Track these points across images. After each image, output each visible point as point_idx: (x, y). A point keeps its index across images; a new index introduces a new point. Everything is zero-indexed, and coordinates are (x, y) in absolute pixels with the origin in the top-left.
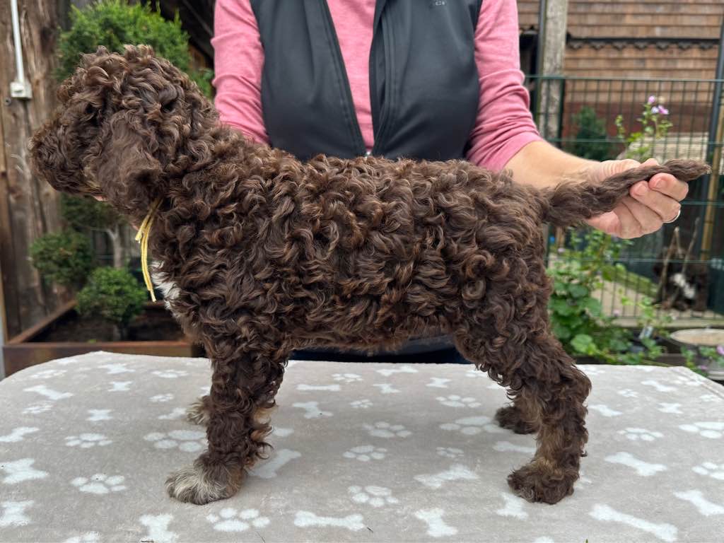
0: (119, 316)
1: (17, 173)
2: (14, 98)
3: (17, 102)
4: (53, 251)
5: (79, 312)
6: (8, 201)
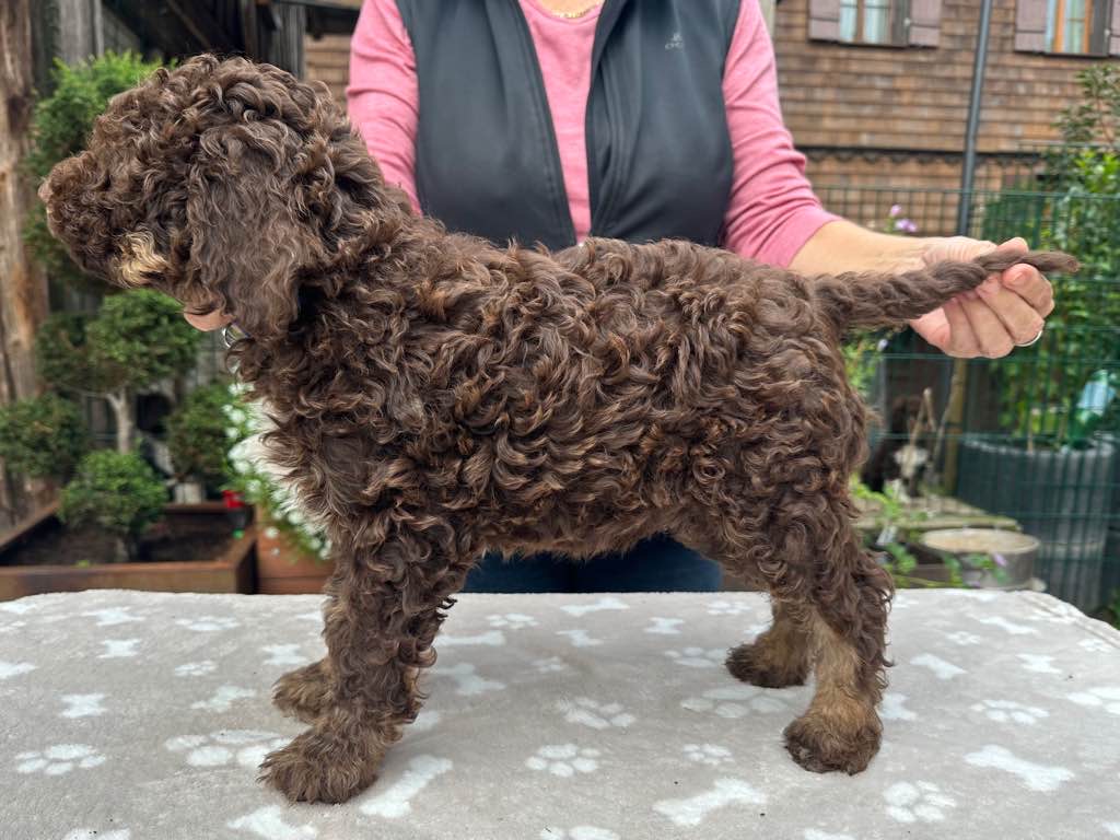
0: (123, 524)
4: (21, 427)
5: (63, 519)
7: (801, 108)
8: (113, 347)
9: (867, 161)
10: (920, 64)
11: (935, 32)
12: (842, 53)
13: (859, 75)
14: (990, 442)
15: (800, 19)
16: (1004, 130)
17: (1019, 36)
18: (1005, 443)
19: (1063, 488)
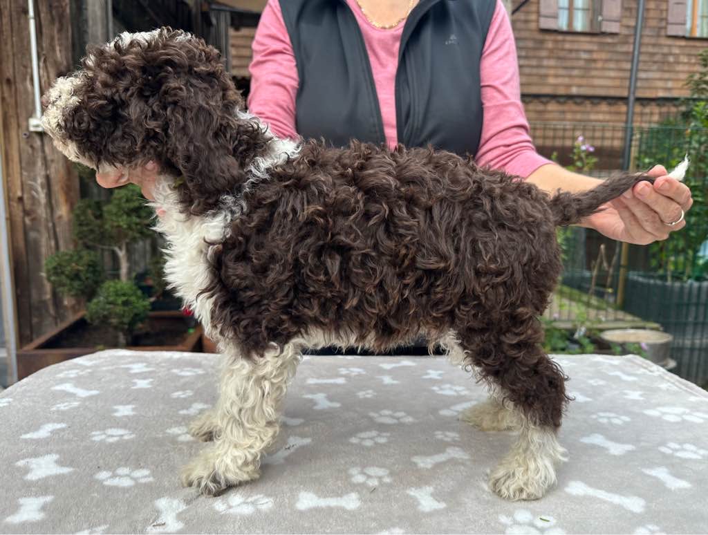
0: (125, 324)
1: (33, 198)
2: (32, 132)
3: (34, 135)
4: (65, 267)
5: (89, 321)
6: (24, 222)
7: (535, 71)
8: (120, 219)
9: (576, 103)
10: (609, 44)
11: (618, 24)
12: (560, 37)
13: (571, 51)
14: (644, 277)
15: (533, 17)
16: (660, 84)
17: (670, 27)
18: (652, 277)
19: (688, 305)
